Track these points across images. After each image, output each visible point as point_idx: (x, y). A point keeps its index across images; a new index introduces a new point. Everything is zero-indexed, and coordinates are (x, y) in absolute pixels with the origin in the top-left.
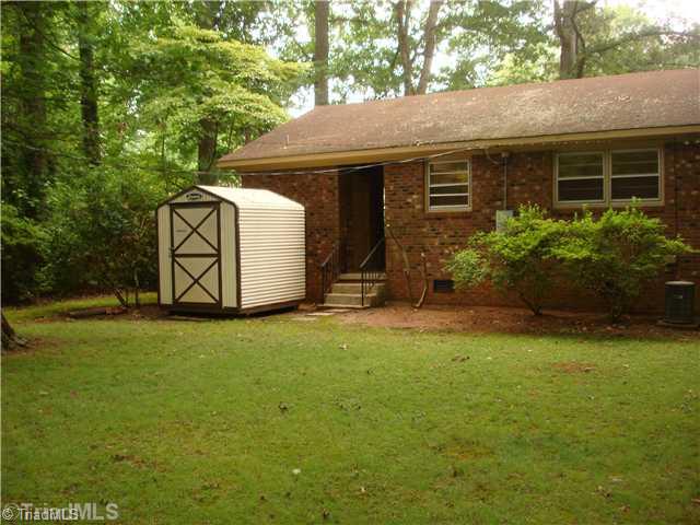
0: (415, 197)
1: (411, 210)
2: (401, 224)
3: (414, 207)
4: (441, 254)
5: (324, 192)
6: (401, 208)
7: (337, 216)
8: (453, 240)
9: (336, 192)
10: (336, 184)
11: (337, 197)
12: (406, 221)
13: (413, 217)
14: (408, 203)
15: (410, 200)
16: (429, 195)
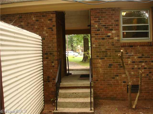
0: (113, 32)
1: (111, 41)
2: (103, 50)
3: (113, 38)
4: (133, 69)
5: (45, 29)
6: (103, 39)
7: (55, 45)
8: (140, 60)
9: (55, 28)
10: (55, 23)
11: (55, 32)
12: (107, 47)
13: (113, 45)
14: (109, 36)
15: (109, 34)
16: (122, 31)
